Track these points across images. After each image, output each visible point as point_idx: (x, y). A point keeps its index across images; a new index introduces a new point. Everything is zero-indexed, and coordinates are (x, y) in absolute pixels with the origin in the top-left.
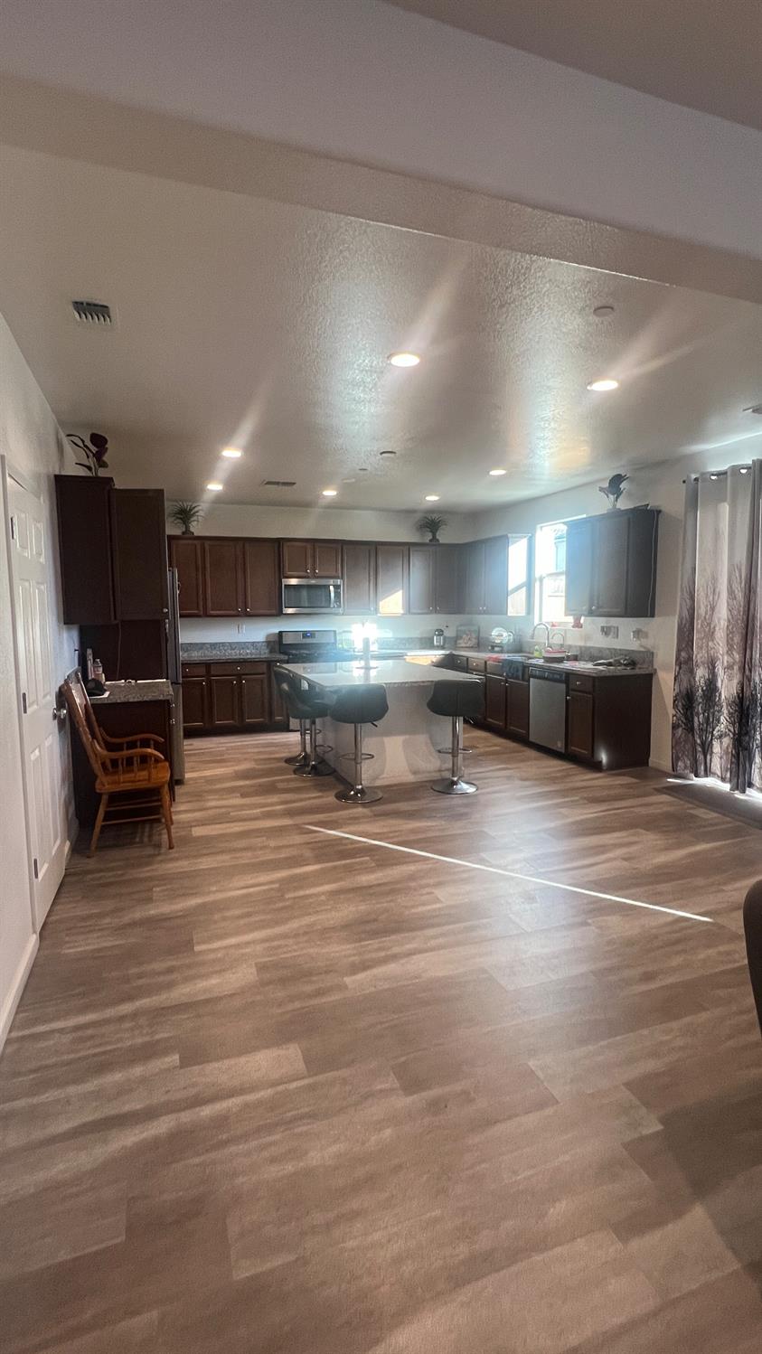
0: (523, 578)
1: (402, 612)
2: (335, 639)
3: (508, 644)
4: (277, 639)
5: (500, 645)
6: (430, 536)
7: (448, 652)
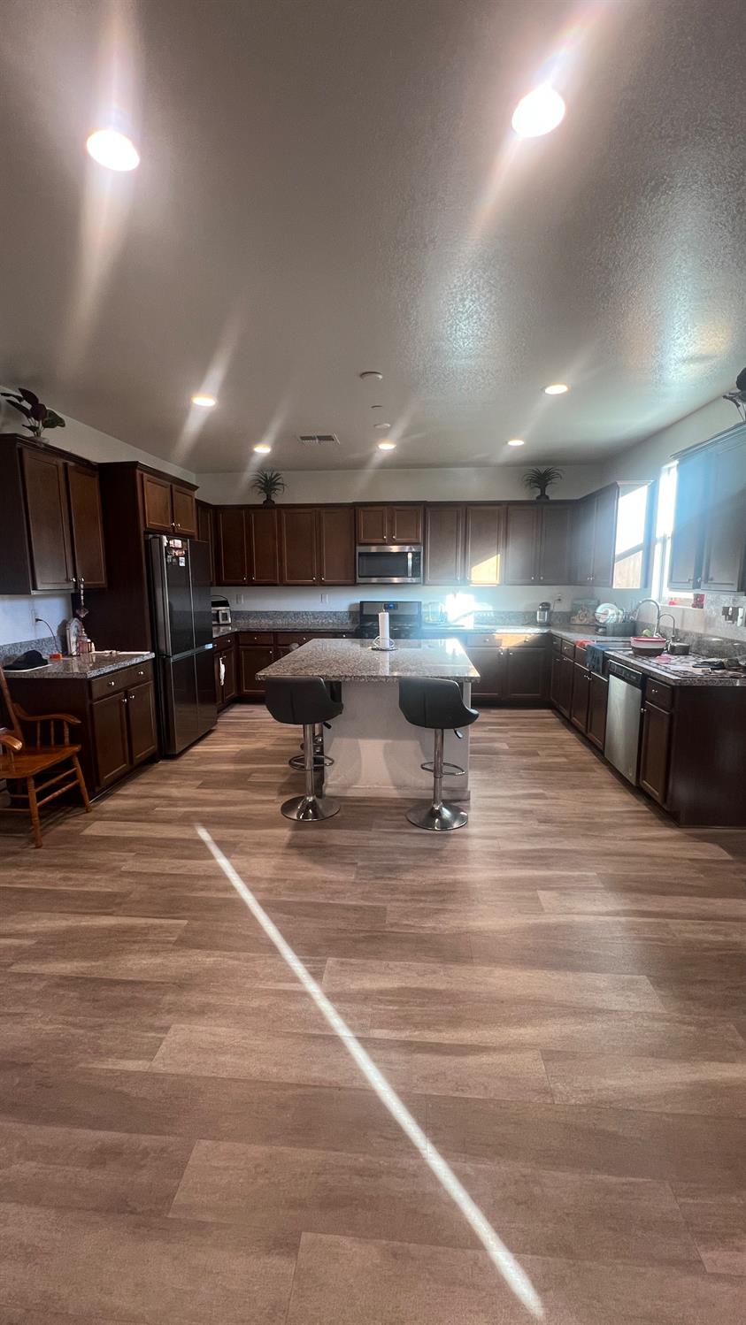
0: (639, 539)
1: (498, 582)
2: (420, 612)
3: (615, 625)
4: (359, 609)
5: (604, 626)
6: (538, 492)
7: (546, 631)
